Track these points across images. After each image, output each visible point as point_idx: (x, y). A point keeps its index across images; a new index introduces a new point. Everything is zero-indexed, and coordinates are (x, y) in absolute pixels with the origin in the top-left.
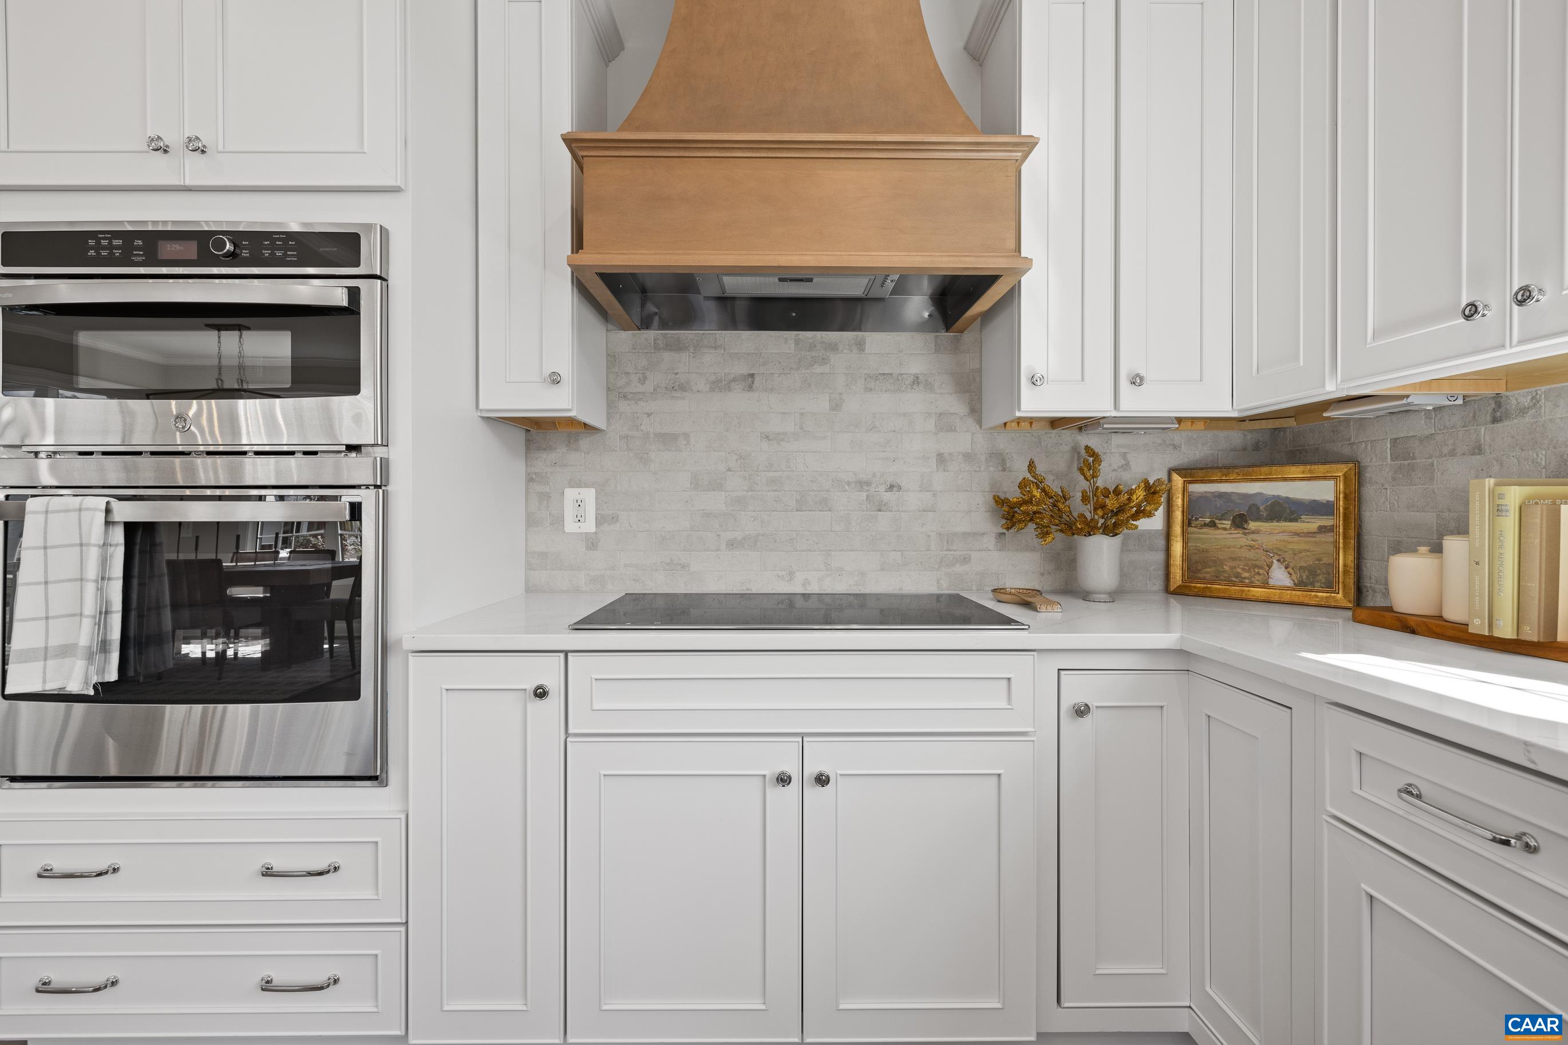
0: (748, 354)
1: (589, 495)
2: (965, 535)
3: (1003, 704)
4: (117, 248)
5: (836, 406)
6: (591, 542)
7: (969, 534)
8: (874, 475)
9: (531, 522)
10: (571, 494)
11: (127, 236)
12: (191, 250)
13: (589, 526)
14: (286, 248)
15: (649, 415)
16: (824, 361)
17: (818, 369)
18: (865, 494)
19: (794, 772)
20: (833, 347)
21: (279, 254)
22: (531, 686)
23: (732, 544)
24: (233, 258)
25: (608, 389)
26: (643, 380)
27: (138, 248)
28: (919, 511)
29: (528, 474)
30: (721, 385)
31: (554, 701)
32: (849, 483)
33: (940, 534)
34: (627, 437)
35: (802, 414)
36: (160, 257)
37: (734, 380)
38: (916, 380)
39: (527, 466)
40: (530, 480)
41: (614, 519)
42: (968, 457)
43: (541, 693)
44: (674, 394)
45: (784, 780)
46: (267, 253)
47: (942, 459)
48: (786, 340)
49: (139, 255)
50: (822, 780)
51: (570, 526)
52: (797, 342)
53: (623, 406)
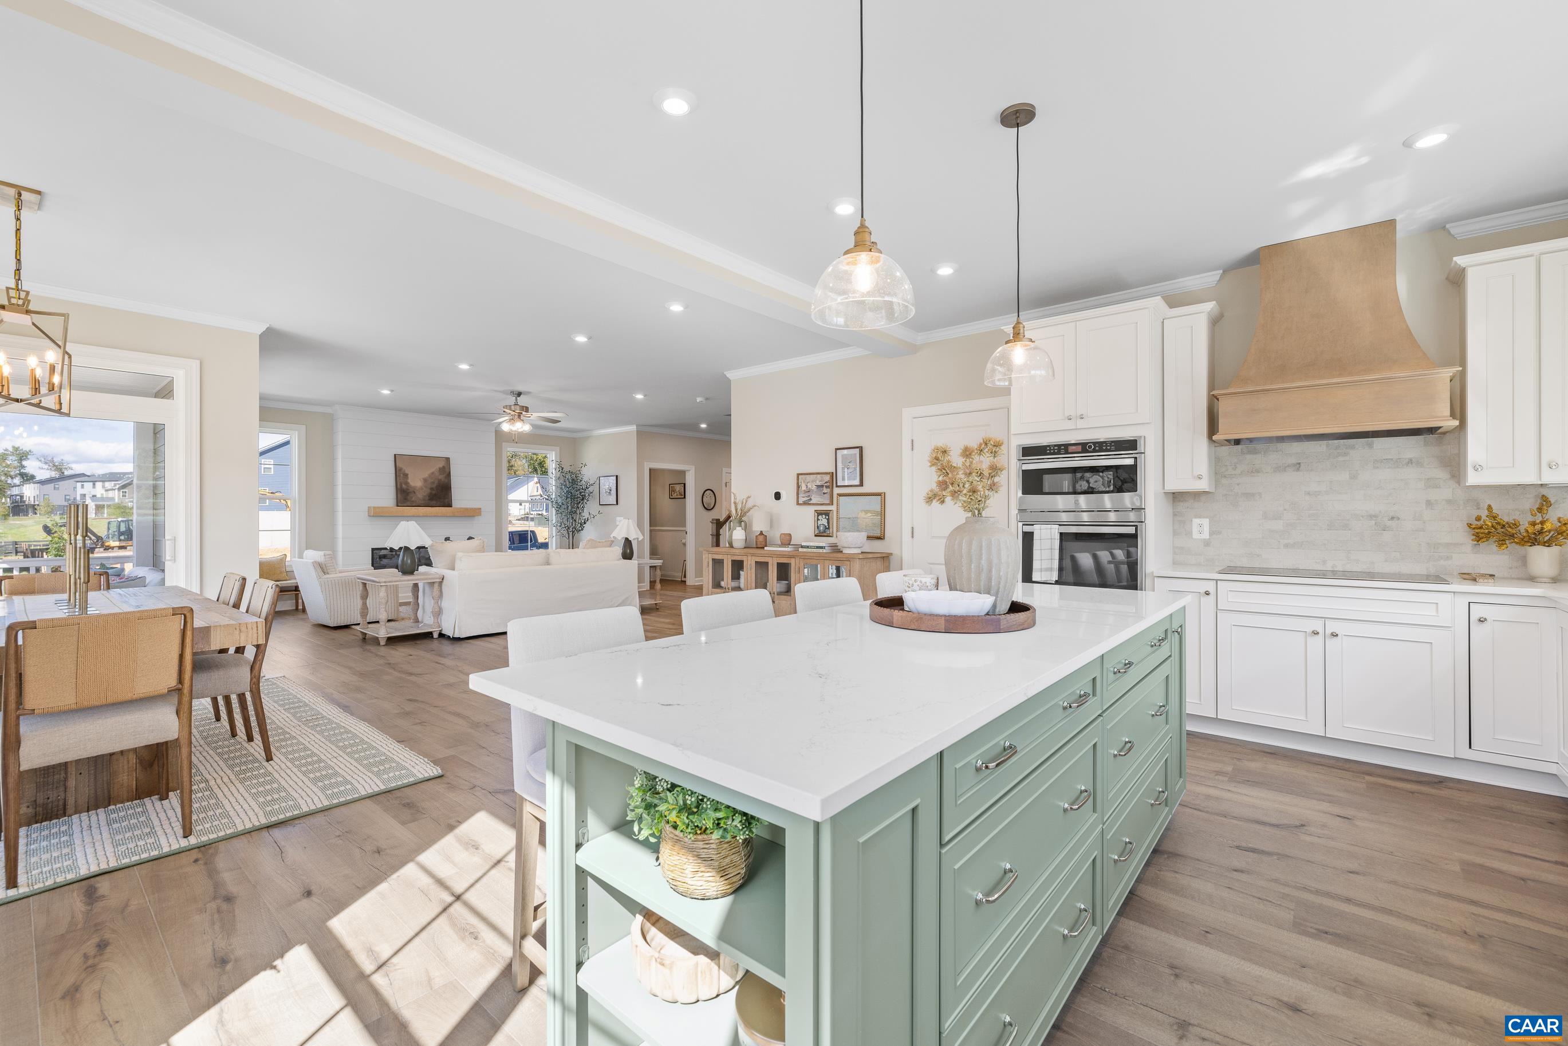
0: (1297, 453)
1: (1206, 522)
2: (1448, 545)
3: (1435, 614)
4: (1056, 449)
5: (1353, 477)
6: (1207, 543)
7: (1451, 544)
8: (1380, 512)
9: (1175, 533)
10: (1196, 521)
11: (1059, 446)
12: (1079, 448)
13: (1206, 535)
14: (1111, 446)
15: (1238, 484)
16: (1346, 454)
17: (1341, 459)
18: (1374, 522)
19: (1321, 630)
20: (1353, 447)
21: (1109, 448)
22: (1203, 591)
23: (1287, 546)
24: (1094, 451)
25: (1216, 473)
26: (1235, 469)
27: (1062, 449)
28: (1413, 531)
29: (1174, 512)
30: (1280, 469)
31: (1212, 597)
32: (1362, 516)
33: (1428, 544)
34: (1226, 495)
35: (1331, 482)
36: (1069, 451)
37: (1288, 466)
38: (1410, 461)
39: (1173, 509)
40: (1175, 515)
41: (1220, 533)
42: (1449, 502)
43: (1207, 593)
44: (1253, 474)
45: (1315, 633)
46: (1104, 448)
47: (1429, 503)
48: (1321, 445)
49: (1063, 451)
50: (1334, 635)
51: (1196, 535)
52: (1327, 446)
53: (1224, 481)
